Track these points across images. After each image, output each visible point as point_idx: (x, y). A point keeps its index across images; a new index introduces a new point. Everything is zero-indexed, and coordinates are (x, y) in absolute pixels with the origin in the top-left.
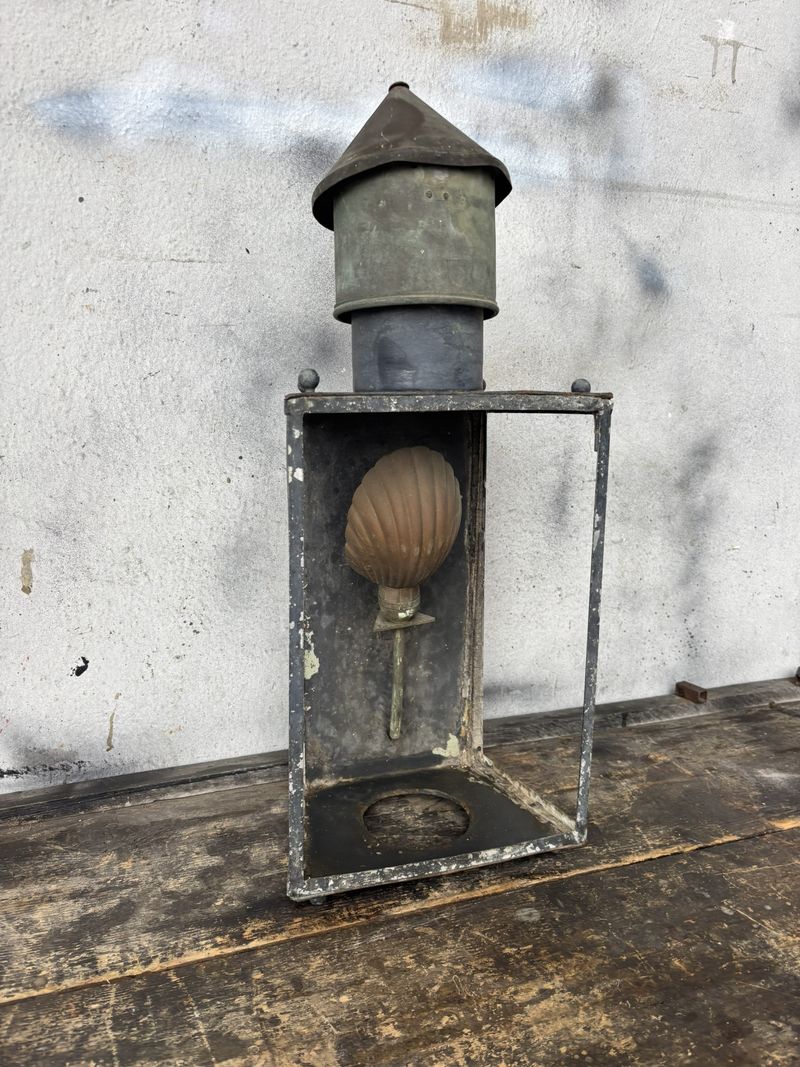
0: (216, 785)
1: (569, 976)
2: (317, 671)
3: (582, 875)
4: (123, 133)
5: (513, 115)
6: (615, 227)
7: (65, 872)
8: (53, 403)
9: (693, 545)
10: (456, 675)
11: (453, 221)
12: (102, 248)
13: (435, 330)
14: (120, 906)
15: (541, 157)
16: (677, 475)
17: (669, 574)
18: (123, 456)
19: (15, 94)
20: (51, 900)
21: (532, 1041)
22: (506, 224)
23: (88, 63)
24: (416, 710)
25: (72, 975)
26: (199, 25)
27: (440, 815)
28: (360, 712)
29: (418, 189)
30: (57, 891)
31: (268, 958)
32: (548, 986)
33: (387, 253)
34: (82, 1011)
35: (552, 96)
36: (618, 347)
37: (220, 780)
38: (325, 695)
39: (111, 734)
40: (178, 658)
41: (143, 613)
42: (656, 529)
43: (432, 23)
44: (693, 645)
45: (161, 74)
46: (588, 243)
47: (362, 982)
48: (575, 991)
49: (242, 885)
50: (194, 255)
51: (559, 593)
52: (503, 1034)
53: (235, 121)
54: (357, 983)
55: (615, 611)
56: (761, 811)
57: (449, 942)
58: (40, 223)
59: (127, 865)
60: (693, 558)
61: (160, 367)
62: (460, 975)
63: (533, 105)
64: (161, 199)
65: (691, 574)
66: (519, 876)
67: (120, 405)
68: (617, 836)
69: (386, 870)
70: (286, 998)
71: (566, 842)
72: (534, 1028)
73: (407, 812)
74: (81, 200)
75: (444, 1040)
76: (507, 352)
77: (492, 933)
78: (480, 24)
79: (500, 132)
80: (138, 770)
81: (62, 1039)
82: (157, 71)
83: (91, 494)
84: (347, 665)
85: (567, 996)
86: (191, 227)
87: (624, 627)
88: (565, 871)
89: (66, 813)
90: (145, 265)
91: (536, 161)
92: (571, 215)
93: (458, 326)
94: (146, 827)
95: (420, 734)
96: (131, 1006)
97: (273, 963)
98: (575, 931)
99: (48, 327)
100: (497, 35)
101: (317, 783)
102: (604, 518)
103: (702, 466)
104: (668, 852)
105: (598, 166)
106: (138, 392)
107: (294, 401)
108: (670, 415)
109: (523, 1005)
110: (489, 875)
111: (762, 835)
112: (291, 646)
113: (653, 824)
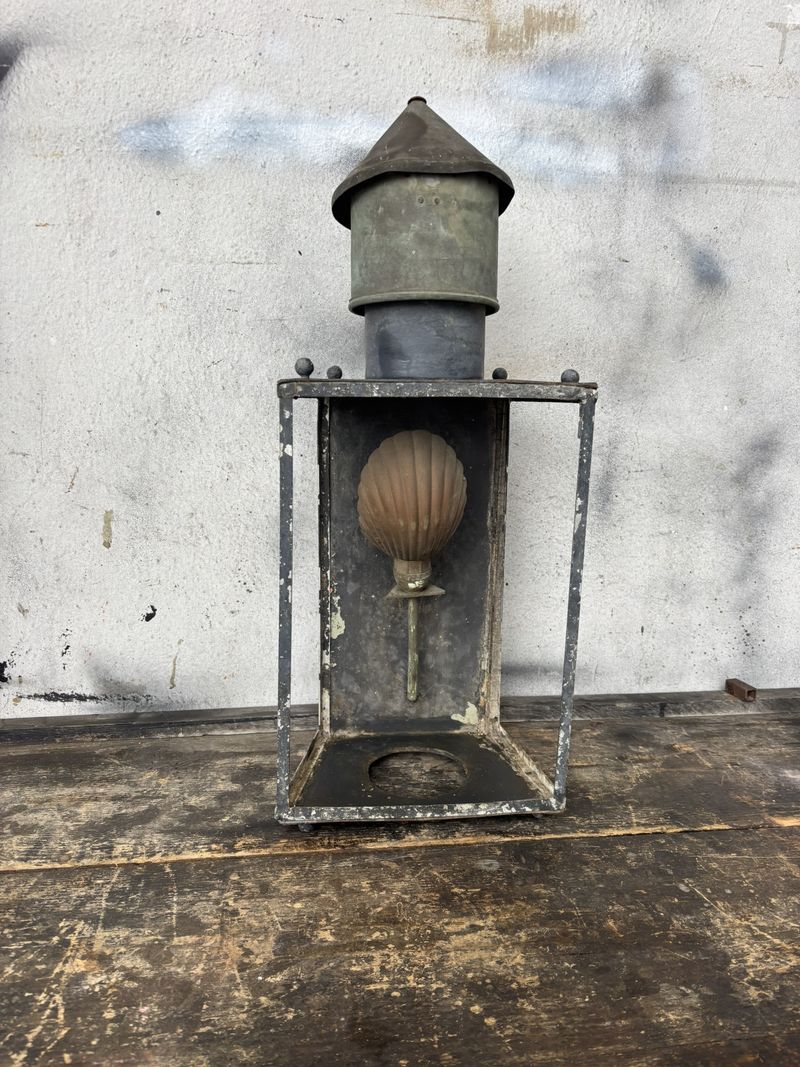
0: (258, 727)
1: (502, 918)
2: (343, 632)
3: (556, 839)
4: (193, 154)
5: (560, 115)
6: (667, 220)
7: (114, 781)
8: (132, 387)
9: (750, 541)
10: (476, 648)
11: (443, 224)
12: (175, 254)
13: (427, 323)
14: (147, 811)
15: (588, 155)
16: (733, 469)
17: (723, 569)
18: (189, 433)
19: (105, 125)
20: (96, 800)
21: (445, 963)
22: (550, 222)
23: (165, 95)
24: (436, 676)
25: (91, 857)
26: (260, 54)
27: (446, 774)
28: (381, 673)
29: (410, 196)
30: (103, 794)
31: (248, 866)
32: (480, 923)
33: (384, 255)
34: (89, 883)
35: (600, 94)
36: (668, 339)
37: (261, 723)
38: (350, 655)
39: (174, 674)
40: (232, 612)
41: (204, 571)
42: (708, 522)
43: (478, 34)
44: (749, 642)
45: (227, 101)
46: (637, 236)
47: (318, 895)
48: (502, 930)
49: (250, 809)
50: (252, 258)
51: (601, 580)
52: (423, 953)
53: (291, 138)
54: (313, 895)
55: (662, 602)
56: (766, 807)
57: (407, 876)
58: (125, 234)
59: (163, 781)
60: (751, 554)
61: (221, 357)
62: (404, 902)
63: (580, 104)
64: (225, 210)
65: (748, 569)
66: (493, 833)
67: (187, 389)
68: (606, 811)
69: (365, 808)
70: (251, 897)
71: (543, 807)
72: (452, 954)
73: (415, 768)
74: (158, 213)
75: (368, 950)
76: (550, 343)
77: (448, 875)
78: (527, 32)
79: (546, 133)
80: (197, 708)
81: (67, 902)
82: (224, 99)
83: (161, 466)
84: (371, 628)
85: (493, 934)
86: (251, 233)
87: (671, 620)
88: (539, 834)
89: (130, 736)
90: (210, 267)
91: (583, 158)
92: (619, 210)
93: (451, 319)
94: (189, 754)
95: (439, 699)
96: (127, 885)
97: (251, 870)
98: (525, 883)
99: (128, 322)
100: (544, 41)
101: (340, 733)
102: (586, 502)
103: (762, 462)
104: (650, 830)
105: (649, 160)
106: (203, 378)
107: (285, 386)
108: (726, 408)
109: (449, 934)
110: (467, 828)
111: (757, 828)
112: (281, 600)
113: (647, 805)
